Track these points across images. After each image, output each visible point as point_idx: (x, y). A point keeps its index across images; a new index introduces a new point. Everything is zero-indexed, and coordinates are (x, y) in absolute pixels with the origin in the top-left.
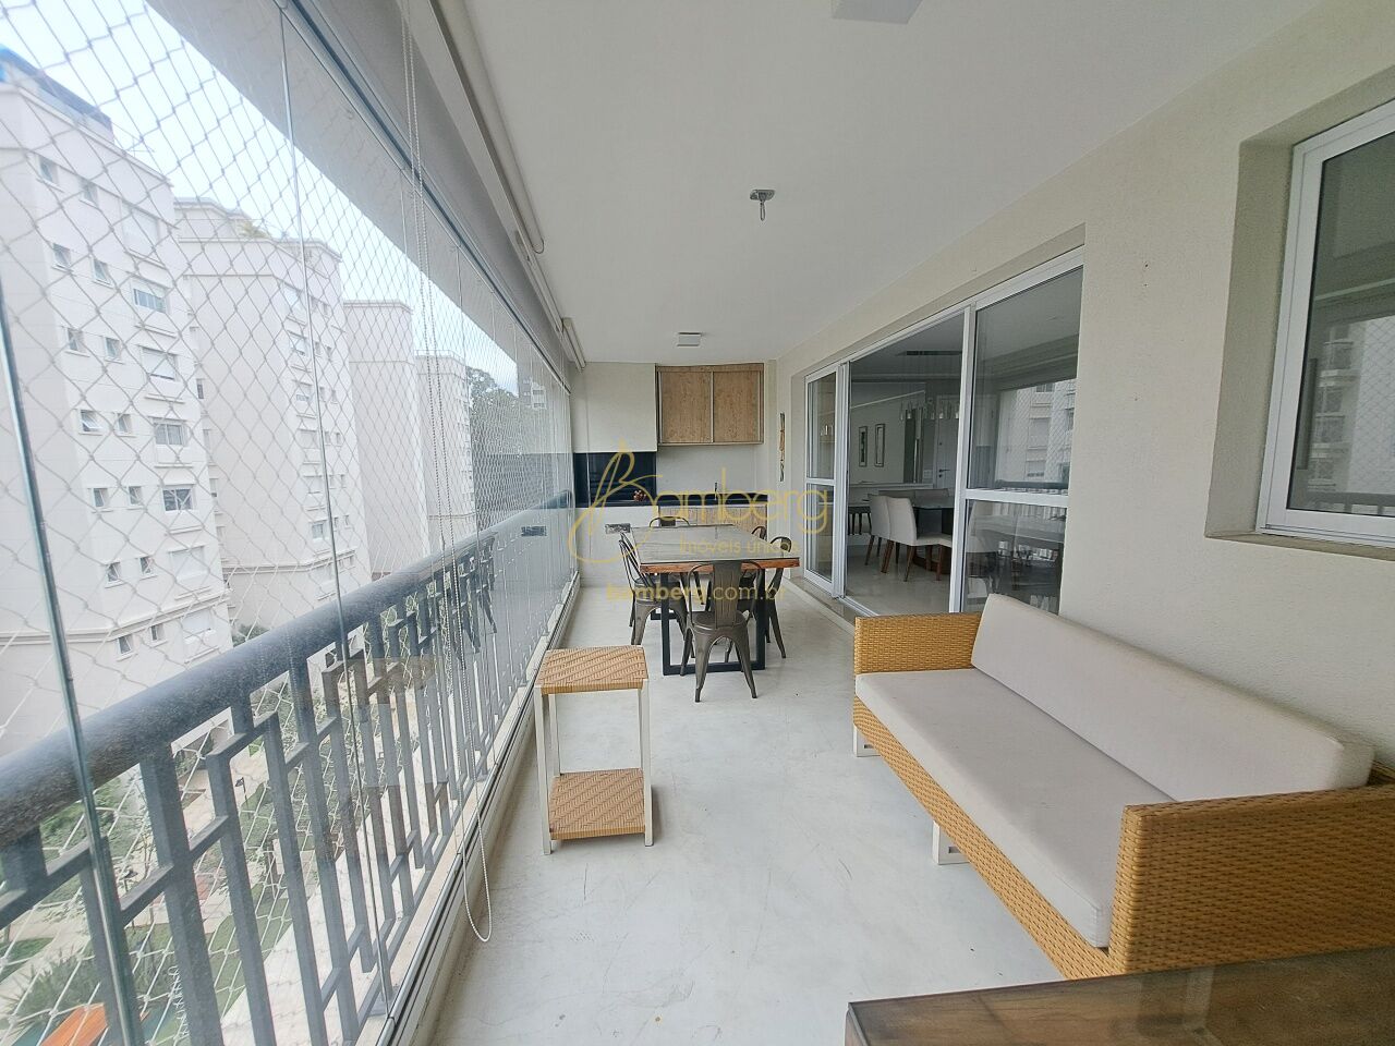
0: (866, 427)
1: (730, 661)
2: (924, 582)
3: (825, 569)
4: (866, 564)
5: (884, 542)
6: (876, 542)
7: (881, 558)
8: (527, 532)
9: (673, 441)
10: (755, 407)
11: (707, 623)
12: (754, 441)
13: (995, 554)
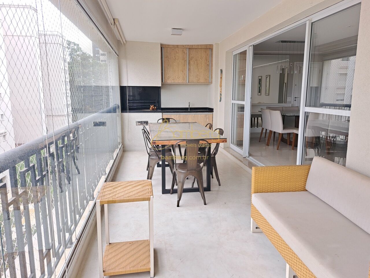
0: (262, 77)
1: (194, 187)
2: (286, 151)
3: (240, 144)
4: (260, 142)
5: (268, 131)
6: (264, 131)
7: (267, 139)
8: (96, 124)
9: (169, 82)
10: (209, 66)
11: (183, 169)
12: (208, 83)
13: (319, 137)
